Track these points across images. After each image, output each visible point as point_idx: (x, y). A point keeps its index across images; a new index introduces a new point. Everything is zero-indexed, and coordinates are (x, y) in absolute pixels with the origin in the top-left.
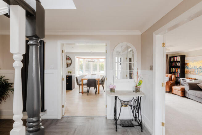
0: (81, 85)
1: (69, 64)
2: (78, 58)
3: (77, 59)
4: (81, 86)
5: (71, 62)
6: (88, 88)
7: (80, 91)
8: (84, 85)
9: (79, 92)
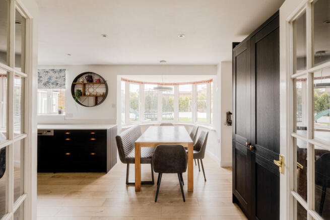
0: (132, 161)
1: (101, 96)
2: (126, 80)
3: (123, 83)
4: (132, 166)
5: (105, 92)
6: (156, 175)
7: (130, 181)
8: (143, 161)
9: (128, 184)
